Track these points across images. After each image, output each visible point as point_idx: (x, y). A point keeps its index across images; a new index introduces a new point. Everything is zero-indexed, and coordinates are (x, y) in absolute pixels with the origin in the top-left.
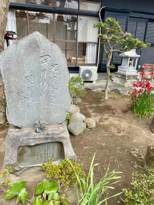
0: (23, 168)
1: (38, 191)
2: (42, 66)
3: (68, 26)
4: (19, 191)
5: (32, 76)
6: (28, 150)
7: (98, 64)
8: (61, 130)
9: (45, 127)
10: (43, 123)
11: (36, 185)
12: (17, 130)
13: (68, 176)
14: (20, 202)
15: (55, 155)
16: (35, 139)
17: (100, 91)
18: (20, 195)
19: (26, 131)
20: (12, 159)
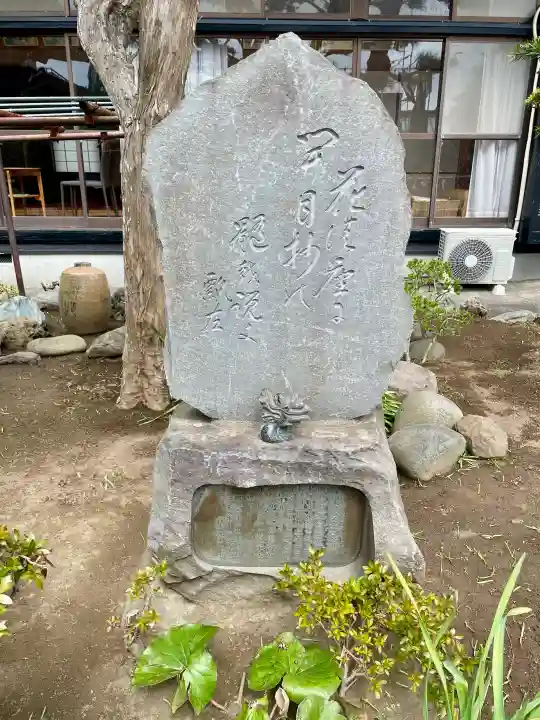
0: (210, 573)
1: (260, 678)
2: (300, 174)
3: (405, 96)
4: (188, 663)
5: (262, 218)
6: (233, 506)
7: (518, 218)
8: (362, 441)
9: (298, 422)
10: (291, 404)
11: (255, 650)
12: (199, 424)
13: (386, 637)
14: (188, 705)
15: (335, 544)
16: (257, 462)
17: (524, 320)
18: (187, 677)
19: (228, 430)
20: (172, 531)
